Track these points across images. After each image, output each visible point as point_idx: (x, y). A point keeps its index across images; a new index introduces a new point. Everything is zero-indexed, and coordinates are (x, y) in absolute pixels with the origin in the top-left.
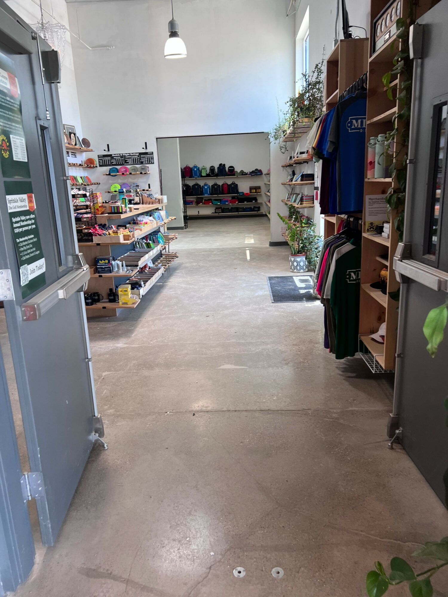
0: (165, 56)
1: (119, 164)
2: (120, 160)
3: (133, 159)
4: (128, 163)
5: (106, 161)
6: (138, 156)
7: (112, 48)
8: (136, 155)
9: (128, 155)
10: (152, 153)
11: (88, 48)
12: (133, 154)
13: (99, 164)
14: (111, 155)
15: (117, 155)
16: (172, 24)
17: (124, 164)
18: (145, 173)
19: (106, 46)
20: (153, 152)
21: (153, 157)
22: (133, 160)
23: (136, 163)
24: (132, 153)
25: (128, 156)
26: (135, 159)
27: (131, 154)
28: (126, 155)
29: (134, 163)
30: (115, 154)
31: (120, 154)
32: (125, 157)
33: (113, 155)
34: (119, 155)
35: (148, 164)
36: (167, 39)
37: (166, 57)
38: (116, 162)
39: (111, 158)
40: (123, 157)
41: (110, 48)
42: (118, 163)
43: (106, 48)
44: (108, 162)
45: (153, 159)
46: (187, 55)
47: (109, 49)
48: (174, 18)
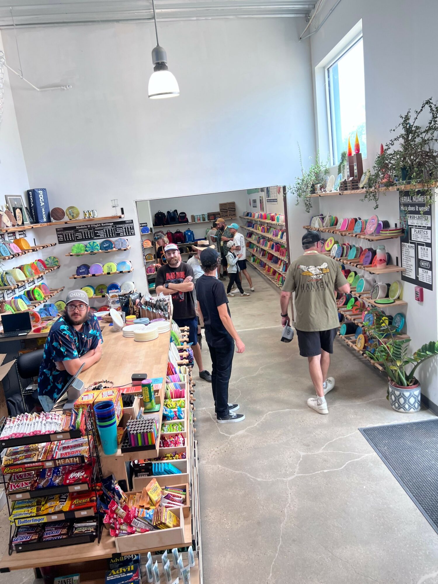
0: (149, 96)
1: (87, 239)
2: (87, 233)
3: (106, 230)
4: (99, 236)
5: (68, 235)
6: (113, 227)
7: (68, 88)
8: (109, 225)
9: (98, 225)
10: (132, 222)
11: (35, 89)
12: (105, 225)
13: (59, 240)
14: (75, 227)
15: (83, 227)
16: (157, 53)
17: (93, 238)
18: (125, 250)
19: (60, 86)
20: (132, 220)
21: (133, 227)
22: (106, 232)
23: (110, 236)
24: (104, 223)
25: (98, 227)
26: (109, 231)
27: (102, 225)
28: (96, 226)
29: (107, 236)
30: (80, 226)
31: (87, 225)
32: (94, 229)
33: (77, 228)
34: (86, 227)
35: (126, 235)
36: (152, 73)
37: (150, 98)
38: (82, 235)
39: (75, 231)
40: (91, 229)
41: (66, 88)
42: (85, 237)
43: (59, 88)
44: (71, 237)
45: (133, 229)
46: (180, 93)
47: (64, 89)
48: (159, 45)
